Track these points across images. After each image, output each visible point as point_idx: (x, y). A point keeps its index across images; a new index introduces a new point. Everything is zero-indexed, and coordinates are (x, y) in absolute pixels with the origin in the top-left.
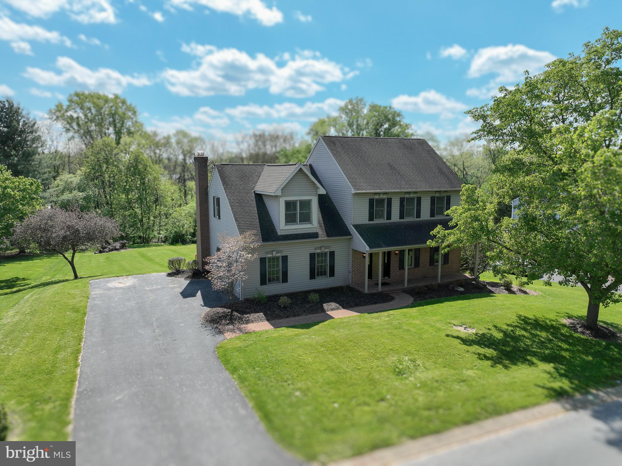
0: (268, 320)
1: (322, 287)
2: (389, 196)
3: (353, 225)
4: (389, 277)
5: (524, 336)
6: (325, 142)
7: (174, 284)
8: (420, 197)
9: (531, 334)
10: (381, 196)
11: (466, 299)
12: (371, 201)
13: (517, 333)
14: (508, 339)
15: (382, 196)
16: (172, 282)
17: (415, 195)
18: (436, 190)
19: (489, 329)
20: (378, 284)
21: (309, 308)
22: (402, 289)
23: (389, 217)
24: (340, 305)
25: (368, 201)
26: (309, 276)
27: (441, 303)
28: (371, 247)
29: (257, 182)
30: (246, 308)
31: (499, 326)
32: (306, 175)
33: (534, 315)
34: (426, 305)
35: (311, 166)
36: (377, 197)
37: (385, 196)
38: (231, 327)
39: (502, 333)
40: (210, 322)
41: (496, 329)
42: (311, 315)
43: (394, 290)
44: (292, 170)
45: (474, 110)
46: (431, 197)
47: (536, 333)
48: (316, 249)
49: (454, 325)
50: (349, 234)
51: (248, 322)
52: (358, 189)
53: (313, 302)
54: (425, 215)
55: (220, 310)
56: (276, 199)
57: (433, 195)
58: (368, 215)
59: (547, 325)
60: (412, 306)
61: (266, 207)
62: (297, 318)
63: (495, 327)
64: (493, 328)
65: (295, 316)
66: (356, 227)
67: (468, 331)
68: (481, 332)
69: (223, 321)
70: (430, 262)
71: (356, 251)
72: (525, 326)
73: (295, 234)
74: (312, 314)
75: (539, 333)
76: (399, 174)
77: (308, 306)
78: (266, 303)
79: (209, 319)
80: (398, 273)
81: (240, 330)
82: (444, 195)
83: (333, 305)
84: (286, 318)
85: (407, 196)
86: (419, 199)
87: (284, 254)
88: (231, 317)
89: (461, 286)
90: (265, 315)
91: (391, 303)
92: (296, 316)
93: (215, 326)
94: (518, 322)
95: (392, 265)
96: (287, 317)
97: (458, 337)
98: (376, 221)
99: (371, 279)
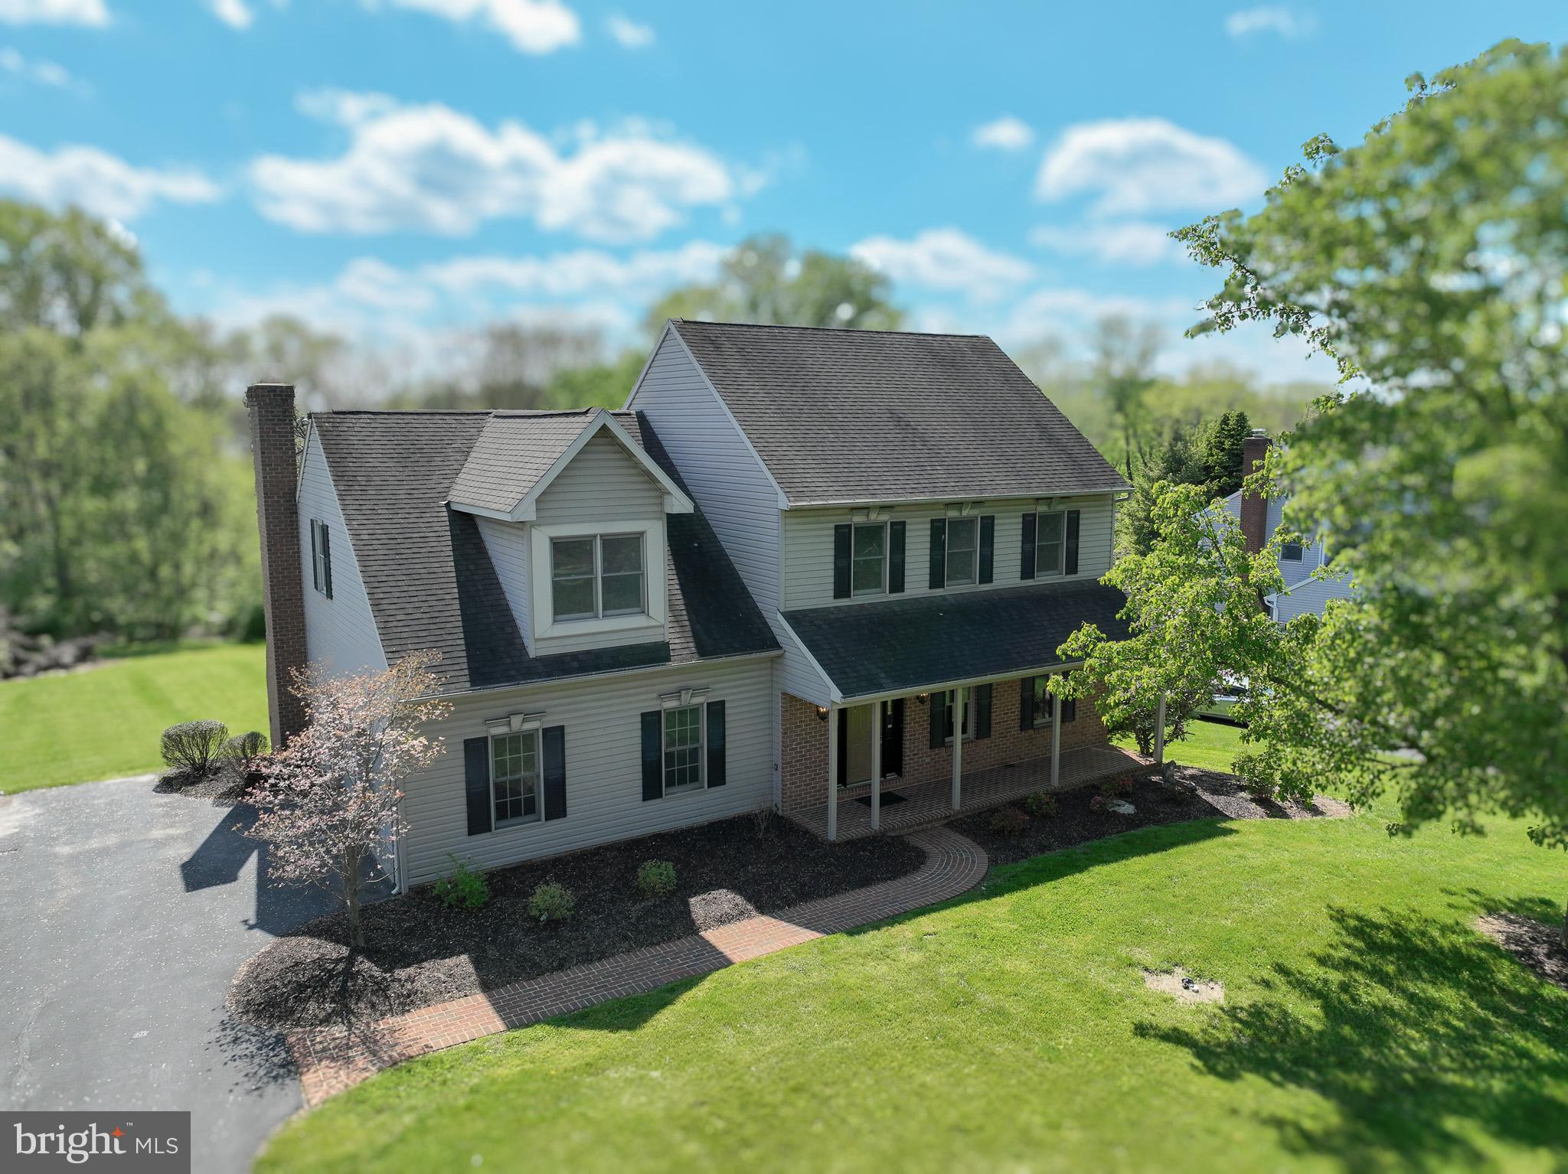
0: (486, 987)
1: (683, 824)
2: (898, 517)
3: (782, 614)
4: (900, 773)
5: (1393, 1013)
6: (687, 341)
7: (172, 826)
8: (992, 518)
9: (1412, 998)
10: (873, 516)
11: (1155, 851)
12: (842, 535)
13: (1365, 999)
14: (1347, 1030)
15: (875, 517)
16: (167, 815)
17: (975, 512)
18: (1039, 493)
19: (1267, 984)
20: (867, 801)
21: (638, 919)
22: (946, 817)
23: (898, 585)
24: (749, 900)
25: (833, 532)
26: (640, 789)
27: (1081, 871)
28: (846, 692)
29: (457, 472)
30: (410, 932)
31: (1292, 965)
32: (623, 449)
33: (1383, 909)
34: (1036, 884)
35: (641, 418)
36: (858, 519)
37: (885, 517)
38: (338, 1031)
39: (1318, 1002)
40: (258, 1014)
41: (1289, 983)
42: (647, 953)
43: (921, 824)
44: (579, 431)
45: (1208, 225)
46: (1024, 516)
47: (1424, 991)
48: (661, 696)
49: (1146, 970)
50: (775, 645)
51: (408, 1002)
52: (799, 495)
53: (655, 895)
54: (1007, 573)
55: (309, 949)
56: (520, 533)
57: (1030, 509)
58: (832, 580)
59: (1441, 951)
60: (989, 889)
61: (489, 559)
62: (596, 968)
63: (1281, 969)
64: (1278, 979)
65: (588, 958)
66: (796, 619)
67: (1198, 999)
68: (1244, 1000)
69: (312, 1006)
70: (1022, 719)
71: (793, 698)
72: (1372, 959)
73: (588, 652)
74: (652, 944)
75: (1432, 992)
76: (924, 442)
77: (636, 910)
78: (486, 904)
79: (259, 1000)
80: (928, 760)
81: (371, 1044)
82: (1061, 507)
83: (725, 899)
84: (554, 969)
85: (953, 514)
86: (988, 524)
87: (551, 722)
88: (345, 982)
89: (1124, 795)
90: (477, 963)
91: (918, 878)
92: (591, 961)
93: (277, 1030)
94: (1349, 946)
95: (907, 736)
96: (561, 967)
97: (1177, 1037)
98: (861, 598)
99: (845, 785)
